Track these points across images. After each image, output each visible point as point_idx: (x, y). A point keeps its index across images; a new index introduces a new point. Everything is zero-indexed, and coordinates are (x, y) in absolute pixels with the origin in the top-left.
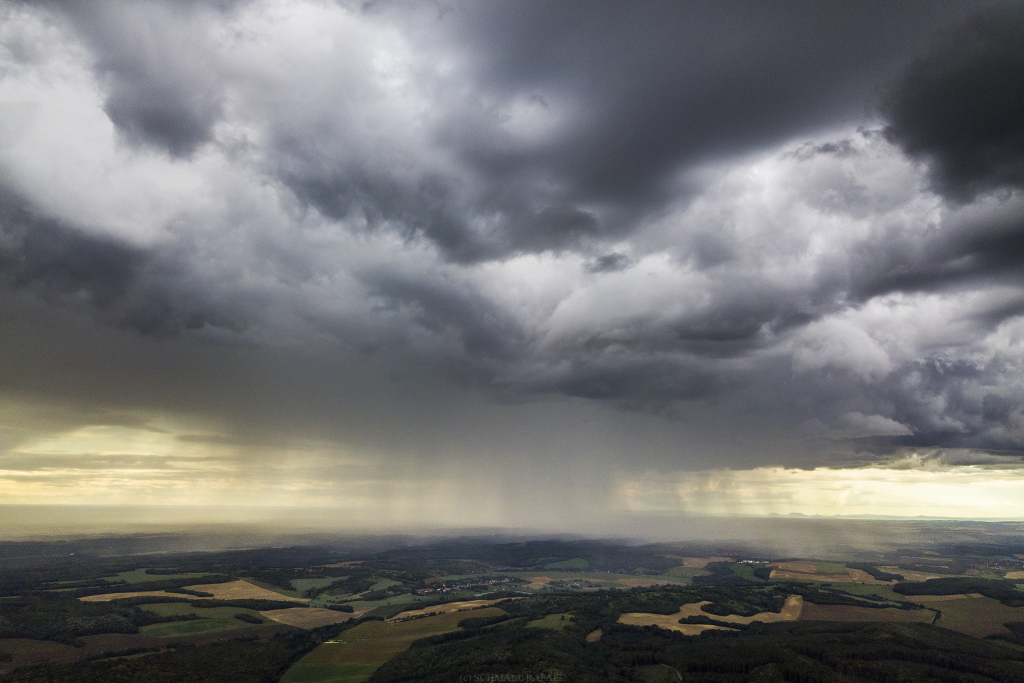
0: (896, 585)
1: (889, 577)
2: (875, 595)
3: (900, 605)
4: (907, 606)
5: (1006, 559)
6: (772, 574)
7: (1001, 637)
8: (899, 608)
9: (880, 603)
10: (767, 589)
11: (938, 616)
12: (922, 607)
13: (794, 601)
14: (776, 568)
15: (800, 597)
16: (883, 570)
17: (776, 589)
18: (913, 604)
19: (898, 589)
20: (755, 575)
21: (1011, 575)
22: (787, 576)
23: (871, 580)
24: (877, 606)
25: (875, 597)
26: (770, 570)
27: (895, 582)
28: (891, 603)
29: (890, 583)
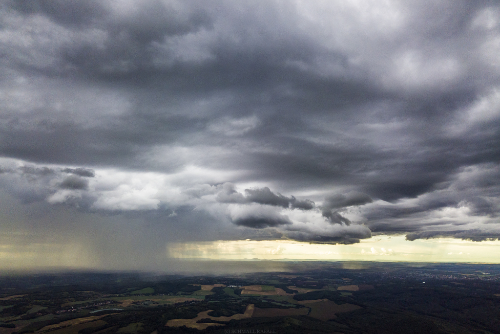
0: (294, 296)
1: (292, 292)
2: (285, 301)
3: (294, 306)
4: (298, 306)
5: (338, 280)
6: (242, 292)
7: (334, 320)
8: (294, 308)
9: (287, 306)
10: (239, 302)
11: (310, 311)
12: (304, 306)
13: (250, 307)
14: (244, 289)
15: (253, 305)
16: (289, 288)
17: (243, 301)
18: (301, 305)
19: (295, 298)
20: (235, 293)
21: (340, 288)
22: (249, 293)
23: (284, 293)
24: (285, 308)
26: (241, 290)
27: (294, 294)
28: (292, 306)
29: (292, 294)
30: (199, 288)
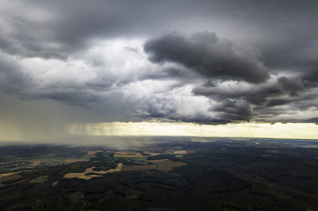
0: (148, 157)
1: (146, 155)
2: (142, 161)
3: (148, 163)
4: (150, 164)
5: (175, 148)
6: (115, 156)
7: (172, 172)
8: (148, 165)
9: (143, 163)
10: (113, 161)
11: (157, 166)
12: (154, 164)
13: (120, 165)
14: (116, 154)
15: (122, 163)
16: (145, 153)
17: (115, 161)
18: (152, 163)
19: (148, 159)
20: (110, 156)
21: (175, 153)
22: (119, 156)
23: (141, 156)
24: (142, 165)
25: (142, 162)
26: (114, 154)
27: (148, 156)
28: (146, 163)
29: (146, 157)
30: (86, 153)
